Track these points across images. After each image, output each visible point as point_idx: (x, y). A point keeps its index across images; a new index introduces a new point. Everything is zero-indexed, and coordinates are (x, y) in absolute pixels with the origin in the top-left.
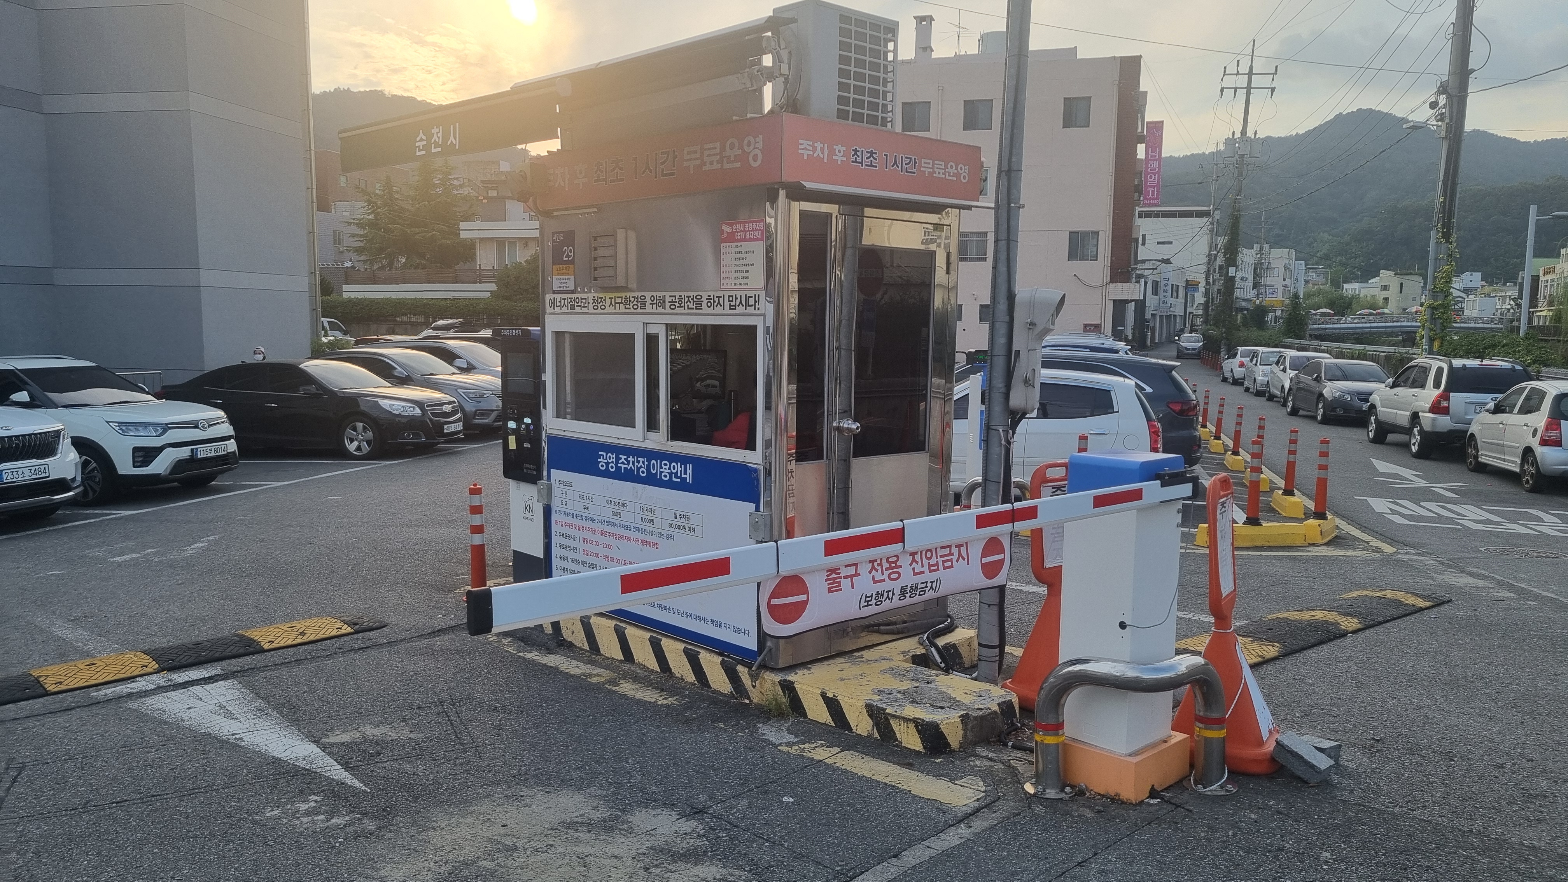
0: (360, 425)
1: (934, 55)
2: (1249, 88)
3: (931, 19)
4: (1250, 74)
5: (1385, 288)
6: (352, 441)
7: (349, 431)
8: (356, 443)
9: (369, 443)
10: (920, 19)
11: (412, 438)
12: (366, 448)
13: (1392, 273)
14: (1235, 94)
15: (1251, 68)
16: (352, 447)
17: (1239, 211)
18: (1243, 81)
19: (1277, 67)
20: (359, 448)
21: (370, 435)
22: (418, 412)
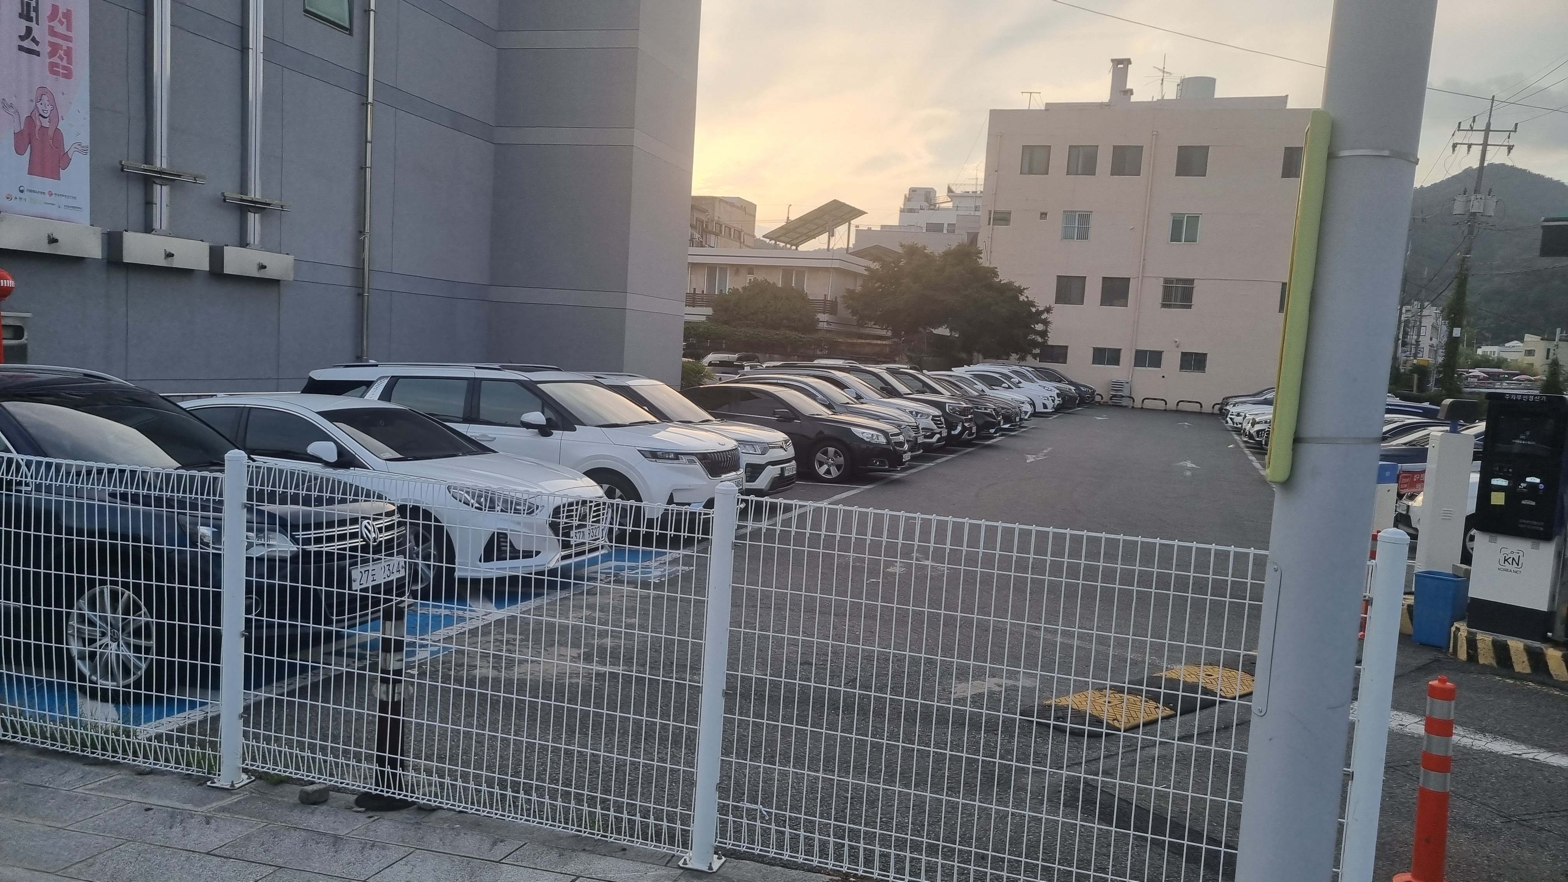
0: (831, 450)
1: (1133, 99)
2: (1485, 145)
3: (1128, 62)
4: (1487, 131)
5: (1530, 353)
6: (821, 464)
7: (820, 456)
8: (825, 467)
9: (839, 467)
10: (1116, 62)
11: (879, 465)
12: (835, 472)
13: (1538, 338)
14: (1469, 150)
15: (1489, 124)
16: (822, 470)
17: (1466, 270)
18: (1478, 138)
19: (1516, 124)
20: (828, 472)
21: (841, 460)
22: (882, 440)
